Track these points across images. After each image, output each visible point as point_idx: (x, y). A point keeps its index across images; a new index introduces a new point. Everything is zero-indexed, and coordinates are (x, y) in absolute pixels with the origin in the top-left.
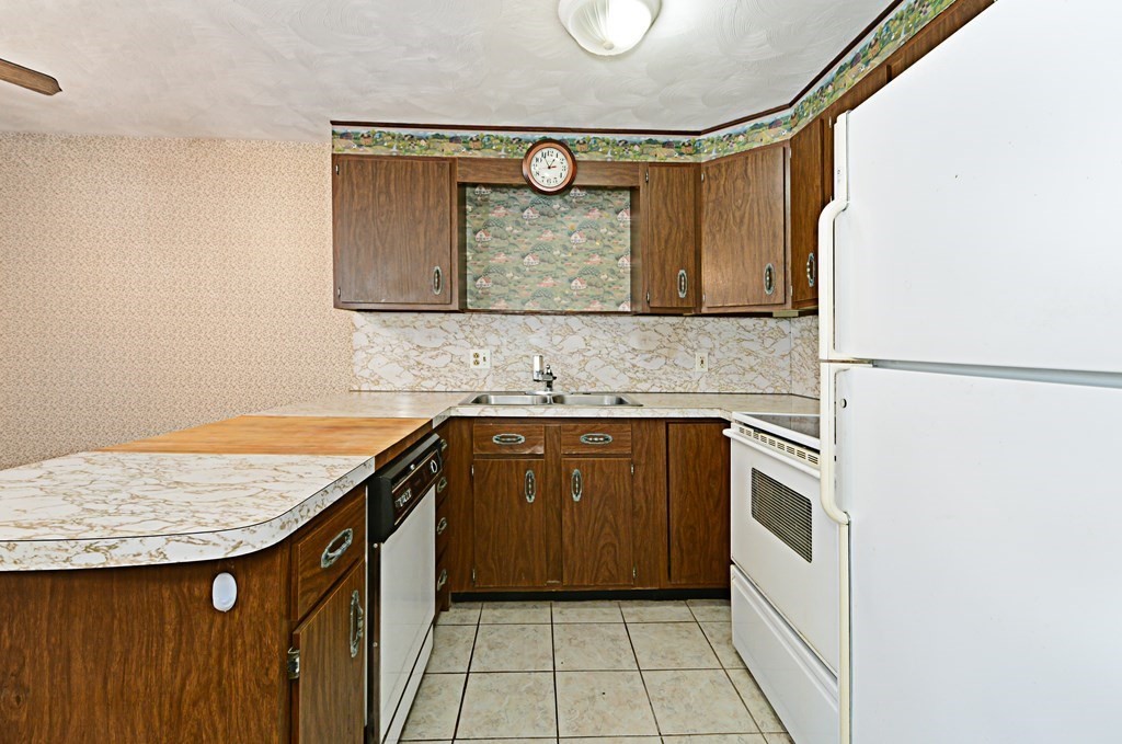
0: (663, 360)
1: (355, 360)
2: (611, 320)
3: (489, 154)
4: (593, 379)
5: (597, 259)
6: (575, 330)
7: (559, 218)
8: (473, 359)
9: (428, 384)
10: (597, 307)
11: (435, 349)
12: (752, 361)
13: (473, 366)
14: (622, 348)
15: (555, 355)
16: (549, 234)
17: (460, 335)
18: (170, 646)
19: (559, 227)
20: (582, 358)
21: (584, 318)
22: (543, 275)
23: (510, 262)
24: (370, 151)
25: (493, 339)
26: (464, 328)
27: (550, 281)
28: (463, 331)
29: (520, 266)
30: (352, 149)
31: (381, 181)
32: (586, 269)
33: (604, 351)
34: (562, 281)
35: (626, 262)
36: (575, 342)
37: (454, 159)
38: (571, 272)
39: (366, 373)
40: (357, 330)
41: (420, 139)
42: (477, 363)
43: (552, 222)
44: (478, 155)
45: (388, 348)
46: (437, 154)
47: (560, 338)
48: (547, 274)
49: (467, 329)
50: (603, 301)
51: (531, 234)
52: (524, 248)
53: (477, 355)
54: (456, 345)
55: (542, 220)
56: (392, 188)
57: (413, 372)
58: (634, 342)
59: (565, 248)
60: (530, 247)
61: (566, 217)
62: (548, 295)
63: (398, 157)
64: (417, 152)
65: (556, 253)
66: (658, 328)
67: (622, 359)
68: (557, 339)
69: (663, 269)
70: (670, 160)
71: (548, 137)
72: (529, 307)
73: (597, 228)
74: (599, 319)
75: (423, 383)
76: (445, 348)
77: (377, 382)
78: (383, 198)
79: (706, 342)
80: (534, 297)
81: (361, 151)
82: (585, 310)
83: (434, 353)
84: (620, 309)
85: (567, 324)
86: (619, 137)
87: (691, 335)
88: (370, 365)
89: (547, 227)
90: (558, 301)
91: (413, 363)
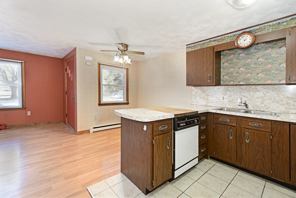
1: (193, 97)
2: (276, 86)
3: (225, 42)
4: (267, 107)
5: (270, 66)
6: (259, 90)
7: (253, 54)
8: (222, 98)
10: (269, 82)
11: (212, 95)
13: (222, 100)
14: (282, 97)
15: (251, 98)
16: (249, 60)
19: (253, 57)
20: (262, 99)
21: (264, 86)
23: (235, 71)
24: (194, 49)
25: (229, 93)
26: (220, 90)
27: (249, 75)
28: (220, 91)
29: (238, 71)
30: (190, 50)
31: (196, 56)
32: (265, 69)
33: (273, 98)
34: (254, 75)
35: (284, 65)
36: (260, 94)
37: (214, 46)
40: (193, 90)
41: (205, 43)
42: (223, 99)
43: (250, 56)
44: (222, 43)
45: (200, 95)
46: (210, 46)
47: (253, 93)
48: (248, 73)
50: (273, 80)
51: (242, 61)
52: (239, 66)
53: (223, 97)
54: (217, 94)
55: (246, 56)
56: (199, 57)
57: (206, 101)
59: (256, 64)
60: (242, 65)
61: (257, 53)
62: (248, 79)
63: (200, 49)
64: (205, 46)
65: (252, 66)
67: (282, 100)
68: (252, 93)
71: (244, 32)
72: (241, 83)
73: (270, 55)
74: (270, 87)
75: (209, 104)
76: (214, 95)
77: (197, 103)
80: (243, 80)
81: (192, 50)
82: (264, 83)
83: (211, 96)
84: (281, 82)
85: (256, 88)
88: (196, 99)
89: (248, 58)
90: (252, 81)
91: (206, 98)
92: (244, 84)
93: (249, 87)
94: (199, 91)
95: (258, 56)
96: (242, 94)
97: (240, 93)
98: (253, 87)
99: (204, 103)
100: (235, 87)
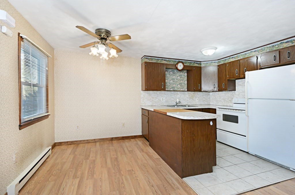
0: (192, 99)
1: (141, 100)
2: (184, 92)
3: (170, 63)
5: (182, 81)
6: (178, 94)
8: (162, 99)
9: (154, 104)
10: (182, 90)
12: (204, 99)
13: (162, 101)
15: (175, 98)
16: (174, 77)
17: (160, 95)
18: (207, 129)
19: (176, 75)
20: (179, 99)
21: (180, 92)
22: (173, 84)
24: (151, 61)
25: (165, 96)
29: (170, 82)
30: (148, 61)
31: (153, 67)
32: (180, 83)
33: (183, 98)
34: (176, 85)
35: (186, 82)
36: (178, 96)
37: (165, 64)
38: (178, 84)
39: (143, 102)
40: (142, 94)
41: (159, 60)
42: (163, 100)
43: (175, 74)
44: (169, 63)
45: (147, 98)
46: (162, 63)
49: (161, 94)
50: (183, 89)
51: (171, 76)
52: (170, 79)
53: (163, 99)
54: (159, 97)
56: (155, 68)
57: (152, 102)
58: (187, 96)
59: (177, 79)
62: (174, 88)
63: (156, 63)
64: (159, 62)
65: (175, 80)
66: (191, 94)
68: (176, 96)
69: (196, 84)
70: (197, 66)
71: (180, 61)
72: (171, 90)
73: (182, 76)
74: (182, 92)
76: (157, 98)
77: (145, 104)
78: (154, 70)
79: (198, 96)
80: (172, 88)
81: (150, 61)
82: (180, 90)
83: (155, 98)
84: (185, 90)
86: (190, 61)
87: (196, 95)
88: (144, 101)
89: (174, 75)
90: (176, 89)
91: (152, 100)
92: (172, 90)
93: (174, 92)
94: (146, 94)
95: (178, 75)
96: (172, 96)
97: (171, 95)
98: (176, 92)
99: (150, 104)
100: (168, 92)
